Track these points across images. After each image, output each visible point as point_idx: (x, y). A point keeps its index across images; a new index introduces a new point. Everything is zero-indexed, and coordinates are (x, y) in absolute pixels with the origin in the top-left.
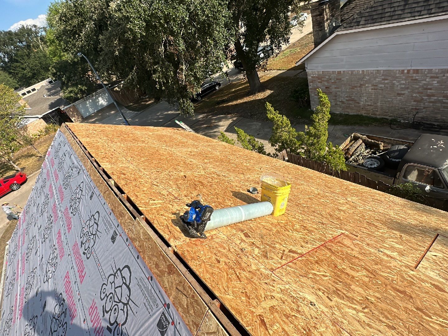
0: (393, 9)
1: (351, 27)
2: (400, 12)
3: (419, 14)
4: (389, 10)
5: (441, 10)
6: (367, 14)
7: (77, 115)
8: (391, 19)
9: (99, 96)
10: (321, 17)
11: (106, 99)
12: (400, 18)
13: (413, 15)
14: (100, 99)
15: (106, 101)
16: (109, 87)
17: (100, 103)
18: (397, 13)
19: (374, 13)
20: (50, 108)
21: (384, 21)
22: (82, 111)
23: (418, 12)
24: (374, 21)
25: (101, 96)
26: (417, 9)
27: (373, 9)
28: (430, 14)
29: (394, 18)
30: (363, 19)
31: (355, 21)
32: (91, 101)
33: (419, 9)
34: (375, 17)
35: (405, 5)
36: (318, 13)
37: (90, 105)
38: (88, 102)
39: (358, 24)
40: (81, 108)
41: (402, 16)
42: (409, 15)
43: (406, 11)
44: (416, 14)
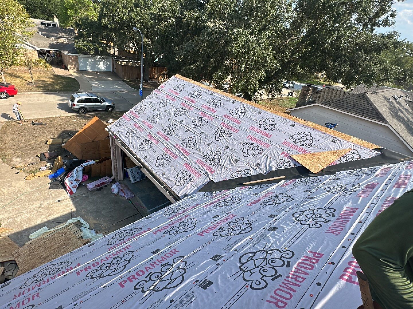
0: (347, 106)
1: (325, 105)
2: (351, 109)
3: (358, 113)
4: (346, 105)
5: (368, 116)
6: (335, 102)
7: (75, 65)
8: (346, 109)
9: (102, 61)
10: (307, 92)
11: (106, 66)
12: (350, 111)
13: (356, 112)
14: (101, 63)
15: (105, 67)
16: (115, 58)
17: (99, 66)
18: (349, 108)
19: (339, 104)
20: (50, 47)
21: (342, 109)
22: (81, 64)
23: (358, 112)
24: (338, 107)
25: (103, 61)
26: (358, 111)
27: (339, 101)
28: (363, 116)
29: (347, 110)
30: (333, 103)
31: (328, 102)
32: (93, 60)
33: (359, 111)
34: (338, 105)
35: (354, 107)
36: (306, 90)
37: (90, 63)
38: (90, 60)
39: (330, 105)
40: (81, 62)
41: (351, 111)
42: (354, 112)
43: (353, 109)
44: (357, 113)
